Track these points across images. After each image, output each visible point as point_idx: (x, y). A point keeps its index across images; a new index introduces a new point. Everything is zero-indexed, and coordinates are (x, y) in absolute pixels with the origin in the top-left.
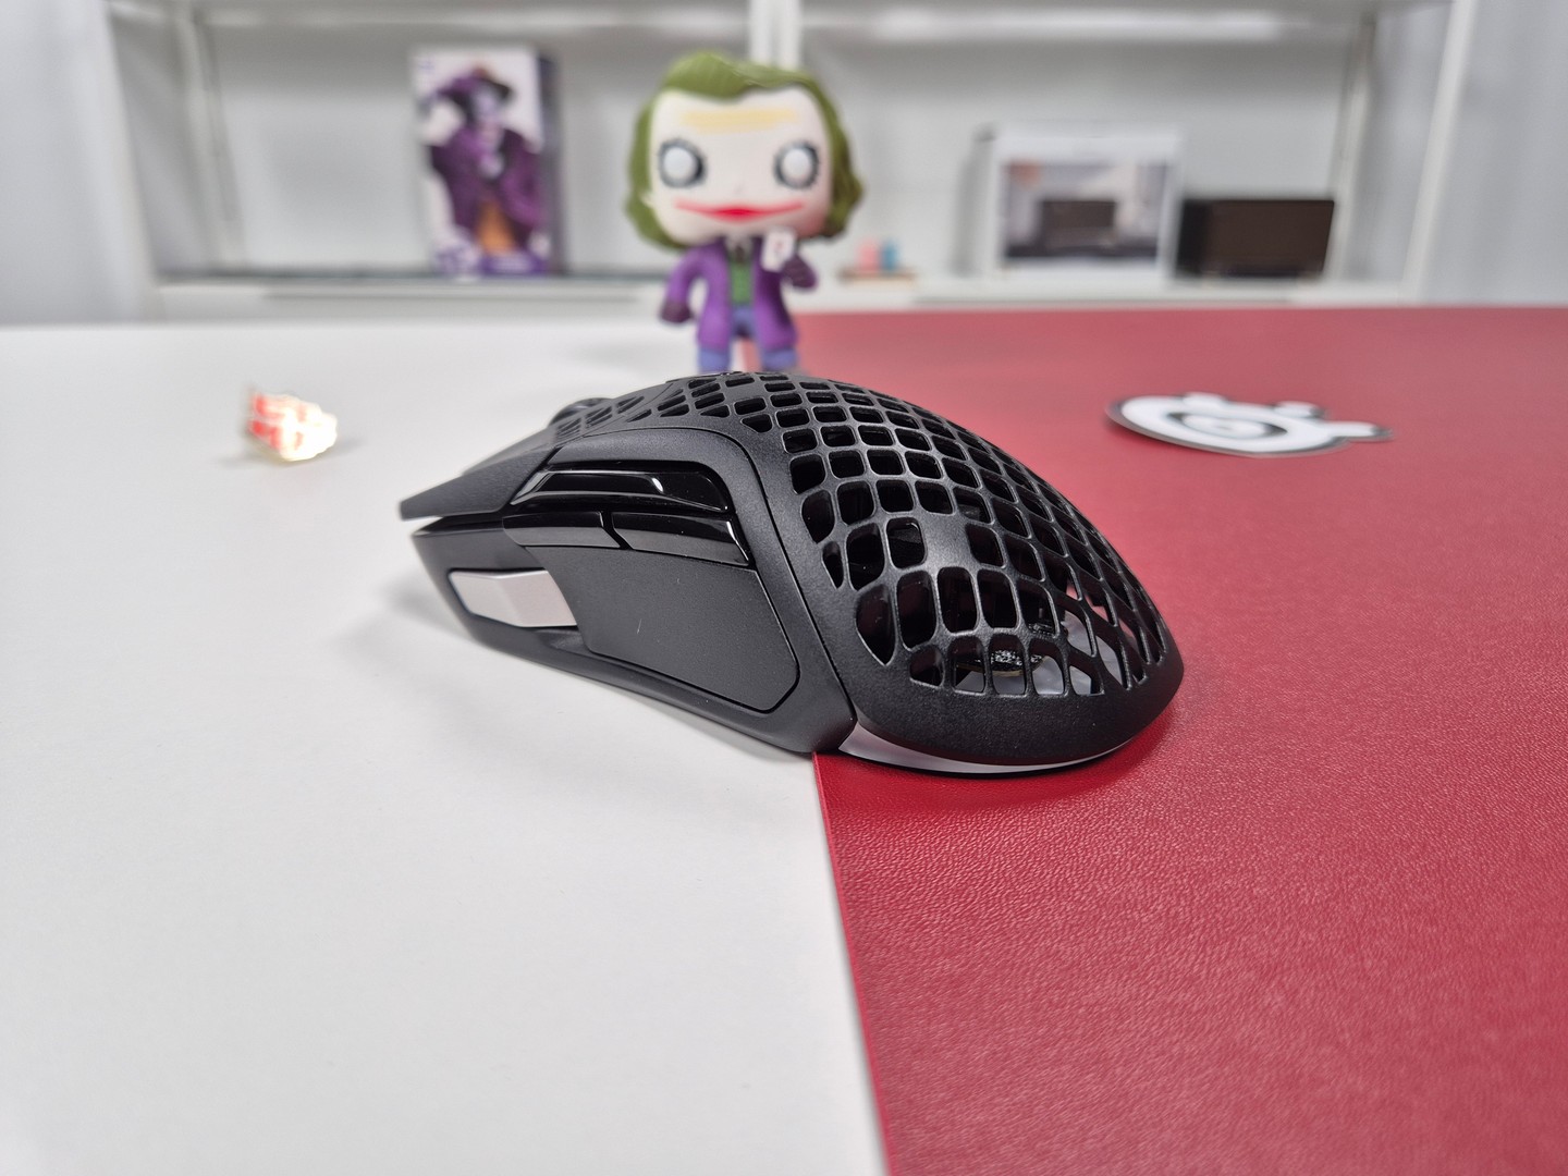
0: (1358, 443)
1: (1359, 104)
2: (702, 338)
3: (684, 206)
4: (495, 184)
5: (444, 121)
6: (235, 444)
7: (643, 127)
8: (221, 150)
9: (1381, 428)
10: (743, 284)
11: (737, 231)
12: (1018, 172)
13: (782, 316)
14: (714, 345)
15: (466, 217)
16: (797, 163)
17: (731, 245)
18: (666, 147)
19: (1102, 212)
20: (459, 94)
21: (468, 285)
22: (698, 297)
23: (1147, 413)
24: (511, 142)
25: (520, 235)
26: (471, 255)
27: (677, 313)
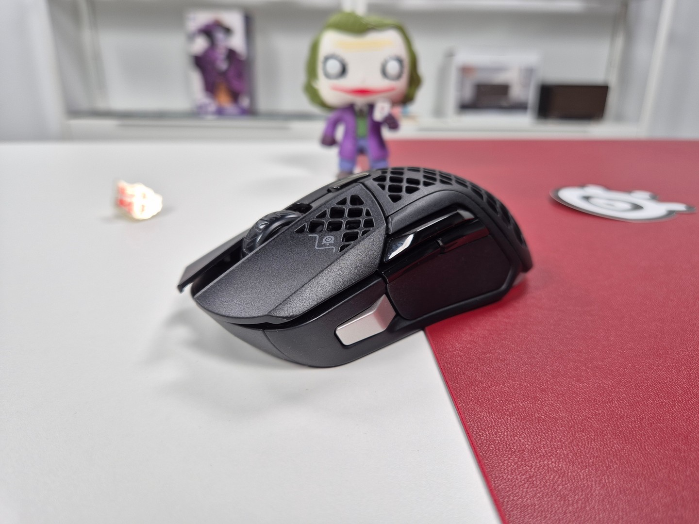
0: (681, 214)
1: (620, 42)
2: (341, 154)
3: (336, 89)
4: (224, 74)
5: (200, 45)
6: (109, 210)
7: (314, 49)
8: (97, 57)
9: (690, 207)
10: (363, 127)
11: (360, 101)
12: (465, 71)
13: (382, 143)
14: (349, 158)
15: (210, 88)
16: (393, 67)
17: (357, 108)
18: (327, 59)
19: (503, 90)
20: (208, 32)
21: (211, 120)
22: (340, 133)
23: (571, 196)
24: (232, 54)
25: (235, 96)
26: (212, 107)
27: (329, 141)
